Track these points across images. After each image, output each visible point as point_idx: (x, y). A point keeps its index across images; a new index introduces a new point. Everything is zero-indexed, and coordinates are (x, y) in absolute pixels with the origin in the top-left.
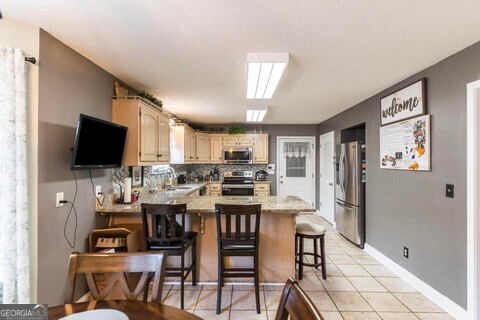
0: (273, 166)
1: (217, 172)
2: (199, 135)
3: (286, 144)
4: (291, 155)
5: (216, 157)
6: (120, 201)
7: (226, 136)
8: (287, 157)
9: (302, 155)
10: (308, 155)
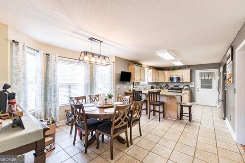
0: (193, 83)
1: (167, 85)
2: (160, 72)
3: (201, 73)
4: (203, 78)
5: (167, 80)
6: (130, 91)
7: (170, 71)
8: (201, 79)
9: (210, 78)
10: (213, 78)
